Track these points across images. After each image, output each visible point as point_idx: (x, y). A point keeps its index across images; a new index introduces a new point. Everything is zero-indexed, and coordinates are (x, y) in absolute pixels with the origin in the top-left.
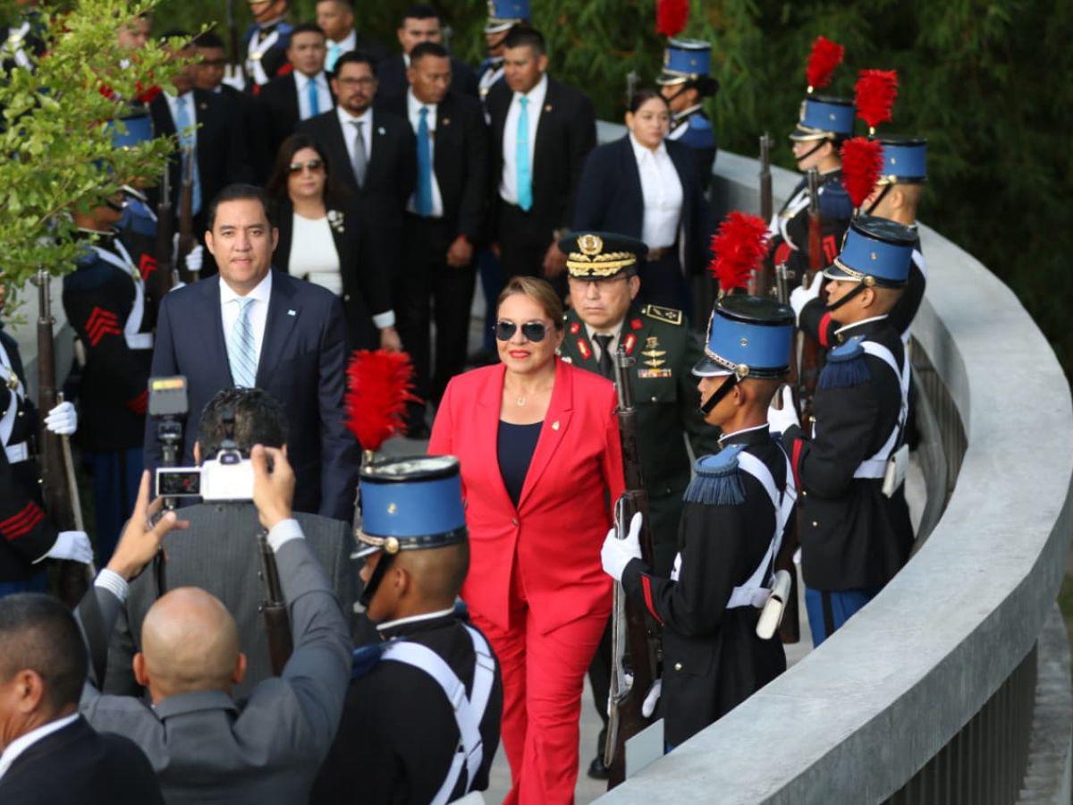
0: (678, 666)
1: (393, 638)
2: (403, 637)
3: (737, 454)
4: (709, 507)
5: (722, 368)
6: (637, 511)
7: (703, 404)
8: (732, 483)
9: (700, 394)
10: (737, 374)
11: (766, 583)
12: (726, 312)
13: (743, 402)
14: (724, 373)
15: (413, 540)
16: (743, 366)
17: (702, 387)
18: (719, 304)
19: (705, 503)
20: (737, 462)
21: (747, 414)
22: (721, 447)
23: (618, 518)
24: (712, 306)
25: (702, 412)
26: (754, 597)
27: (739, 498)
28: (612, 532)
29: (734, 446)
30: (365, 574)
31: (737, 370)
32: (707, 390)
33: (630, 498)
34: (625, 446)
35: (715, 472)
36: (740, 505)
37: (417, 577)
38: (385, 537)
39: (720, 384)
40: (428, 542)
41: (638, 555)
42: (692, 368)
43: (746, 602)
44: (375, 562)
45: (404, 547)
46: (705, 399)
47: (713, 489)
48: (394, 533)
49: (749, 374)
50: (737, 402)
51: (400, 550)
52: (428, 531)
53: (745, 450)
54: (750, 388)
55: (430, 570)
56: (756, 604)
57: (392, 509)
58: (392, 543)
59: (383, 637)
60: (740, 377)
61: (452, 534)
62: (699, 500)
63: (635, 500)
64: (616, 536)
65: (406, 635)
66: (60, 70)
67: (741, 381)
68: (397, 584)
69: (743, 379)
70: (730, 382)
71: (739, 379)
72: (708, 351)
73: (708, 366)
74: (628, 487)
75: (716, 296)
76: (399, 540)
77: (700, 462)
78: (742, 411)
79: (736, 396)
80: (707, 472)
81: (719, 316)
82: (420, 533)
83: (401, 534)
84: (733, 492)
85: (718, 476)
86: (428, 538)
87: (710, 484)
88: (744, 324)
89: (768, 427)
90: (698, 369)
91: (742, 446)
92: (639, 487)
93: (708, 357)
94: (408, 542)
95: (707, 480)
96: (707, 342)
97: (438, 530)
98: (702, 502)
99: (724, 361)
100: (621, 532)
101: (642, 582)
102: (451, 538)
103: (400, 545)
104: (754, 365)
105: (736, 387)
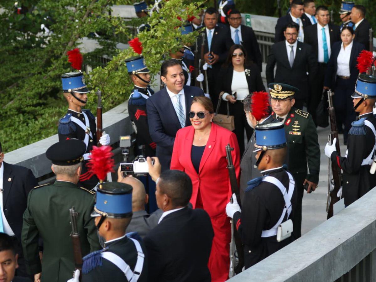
0: (348, 182)
1: (265, 175)
2: (268, 175)
3: (364, 120)
4: (356, 136)
5: (360, 95)
6: (335, 138)
7: (354, 106)
8: (363, 129)
9: (353, 103)
10: (364, 98)
11: (373, 158)
12: (361, 79)
13: (366, 105)
14: (361, 97)
15: (271, 147)
16: (366, 95)
17: (354, 101)
18: (359, 77)
19: (355, 134)
20: (364, 123)
21: (367, 109)
22: (359, 118)
23: (329, 139)
24: (357, 78)
25: (354, 108)
26: (369, 162)
27: (365, 133)
28: (328, 143)
29: (363, 118)
30: (257, 157)
31: (364, 96)
32: (355, 102)
33: (333, 133)
34: (331, 118)
35: (358, 126)
36: (365, 135)
37: (272, 157)
38: (263, 146)
39: (359, 100)
40: (275, 147)
41: (335, 150)
42: (351, 96)
43: (367, 164)
44: (260, 153)
45: (268, 149)
46: (355, 105)
47: (357, 131)
48: (266, 145)
49: (368, 97)
50: (364, 105)
51: (267, 150)
53: (366, 119)
54: (368, 101)
55: (276, 155)
56: (370, 164)
57: (265, 138)
58: (265, 148)
59: (262, 175)
60: (365, 98)
61: (282, 145)
62: (353, 134)
63: (334, 134)
64: (329, 145)
65: (269, 174)
66: (166, 12)
67: (365, 100)
68: (266, 159)
69: (366, 99)
70: (362, 100)
71: (365, 99)
72: (356, 91)
73: (356, 95)
74: (332, 130)
75: (358, 75)
76: (267, 147)
77: (353, 123)
78: (366, 108)
79: (364, 104)
80: (355, 126)
81: (359, 80)
82: (273, 145)
83: (267, 145)
84: (363, 132)
85: (358, 127)
86: (275, 146)
87: (356, 129)
88: (366, 83)
89: (373, 113)
90: (353, 96)
91: (365, 118)
92: (336, 130)
93: (356, 92)
94: (270, 147)
95: (355, 128)
96: (355, 88)
97: (278, 144)
98: (354, 135)
99: (361, 94)
100: (330, 143)
101: (336, 158)
102: (282, 146)
103: (267, 148)
104: (369, 95)
105: (364, 101)
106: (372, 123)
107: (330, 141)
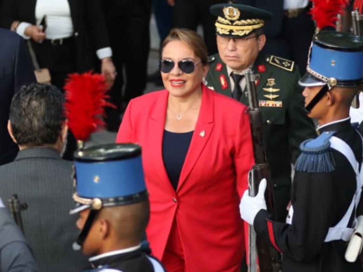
1: (100, 267)
2: (106, 266)
3: (330, 138)
4: (311, 174)
5: (319, 80)
6: (263, 178)
7: (306, 105)
8: (326, 157)
9: (304, 98)
10: (329, 86)
11: (351, 225)
12: (321, 43)
13: (333, 103)
14: (320, 84)
15: (111, 200)
16: (332, 79)
17: (305, 93)
18: (316, 38)
19: (309, 171)
20: (329, 143)
21: (336, 112)
22: (318, 133)
23: (251, 183)
24: (311, 39)
25: (306, 110)
26: (343, 234)
27: (331, 168)
28: (246, 192)
29: (327, 133)
30: (81, 224)
31: (329, 82)
32: (309, 96)
33: (259, 169)
34: (255, 134)
35: (314, 151)
36: (331, 172)
37: (114, 224)
38: (92, 198)
39: (317, 91)
40: (121, 201)
41: (265, 207)
43: (338, 238)
44: (86, 216)
45: (106, 205)
46: (308, 102)
47: (314, 162)
48: (99, 195)
49: (337, 84)
50: (329, 103)
51: (103, 207)
52: (121, 193)
53: (335, 135)
54: (338, 93)
55: (123, 220)
56: (344, 239)
57: (96, 179)
58: (97, 202)
59: (93, 266)
60: (331, 86)
61: (138, 196)
62: (304, 170)
63: (262, 170)
64: (249, 195)
65: (109, 264)
67: (331, 89)
68: (101, 230)
69: (333, 87)
70: (324, 90)
71: (330, 88)
72: (309, 69)
73: (309, 79)
74: (256, 162)
75: (313, 32)
76: (102, 200)
77: (305, 144)
78: (332, 109)
79: (329, 98)
80: (309, 150)
81: (315, 45)
82: (116, 195)
83: (103, 196)
84: (326, 164)
85: (317, 153)
86: (121, 199)
87: (311, 159)
88: (333, 51)
89: (349, 120)
90: (302, 81)
91: (332, 132)
92: (264, 162)
93: (309, 73)
94: (108, 201)
95: (309, 156)
96: (308, 63)
97: (127, 193)
98: (306, 171)
99: (320, 76)
100: (252, 192)
101: (267, 224)
102: (137, 198)
103: (103, 203)
104: (341, 78)
105: (328, 93)
106: (348, 142)
107: (252, 186)
